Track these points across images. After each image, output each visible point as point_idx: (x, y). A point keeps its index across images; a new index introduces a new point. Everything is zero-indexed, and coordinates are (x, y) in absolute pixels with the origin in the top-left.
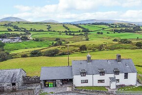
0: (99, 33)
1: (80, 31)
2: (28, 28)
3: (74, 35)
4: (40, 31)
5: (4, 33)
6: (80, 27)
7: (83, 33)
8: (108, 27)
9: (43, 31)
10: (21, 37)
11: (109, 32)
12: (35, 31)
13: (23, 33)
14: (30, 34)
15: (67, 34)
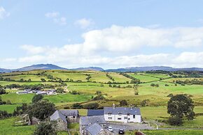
0: (153, 85)
1: (128, 83)
2: (64, 77)
3: (119, 87)
4: (77, 82)
5: (37, 83)
6: (128, 77)
7: (132, 85)
8: (169, 76)
9: (81, 82)
10: (56, 88)
11: (168, 84)
12: (72, 81)
13: (58, 84)
14: (66, 85)
15: (110, 86)
